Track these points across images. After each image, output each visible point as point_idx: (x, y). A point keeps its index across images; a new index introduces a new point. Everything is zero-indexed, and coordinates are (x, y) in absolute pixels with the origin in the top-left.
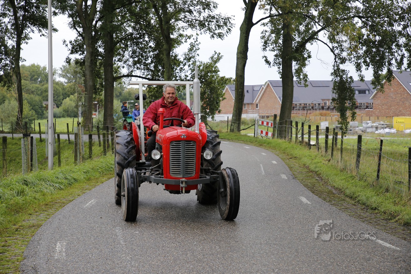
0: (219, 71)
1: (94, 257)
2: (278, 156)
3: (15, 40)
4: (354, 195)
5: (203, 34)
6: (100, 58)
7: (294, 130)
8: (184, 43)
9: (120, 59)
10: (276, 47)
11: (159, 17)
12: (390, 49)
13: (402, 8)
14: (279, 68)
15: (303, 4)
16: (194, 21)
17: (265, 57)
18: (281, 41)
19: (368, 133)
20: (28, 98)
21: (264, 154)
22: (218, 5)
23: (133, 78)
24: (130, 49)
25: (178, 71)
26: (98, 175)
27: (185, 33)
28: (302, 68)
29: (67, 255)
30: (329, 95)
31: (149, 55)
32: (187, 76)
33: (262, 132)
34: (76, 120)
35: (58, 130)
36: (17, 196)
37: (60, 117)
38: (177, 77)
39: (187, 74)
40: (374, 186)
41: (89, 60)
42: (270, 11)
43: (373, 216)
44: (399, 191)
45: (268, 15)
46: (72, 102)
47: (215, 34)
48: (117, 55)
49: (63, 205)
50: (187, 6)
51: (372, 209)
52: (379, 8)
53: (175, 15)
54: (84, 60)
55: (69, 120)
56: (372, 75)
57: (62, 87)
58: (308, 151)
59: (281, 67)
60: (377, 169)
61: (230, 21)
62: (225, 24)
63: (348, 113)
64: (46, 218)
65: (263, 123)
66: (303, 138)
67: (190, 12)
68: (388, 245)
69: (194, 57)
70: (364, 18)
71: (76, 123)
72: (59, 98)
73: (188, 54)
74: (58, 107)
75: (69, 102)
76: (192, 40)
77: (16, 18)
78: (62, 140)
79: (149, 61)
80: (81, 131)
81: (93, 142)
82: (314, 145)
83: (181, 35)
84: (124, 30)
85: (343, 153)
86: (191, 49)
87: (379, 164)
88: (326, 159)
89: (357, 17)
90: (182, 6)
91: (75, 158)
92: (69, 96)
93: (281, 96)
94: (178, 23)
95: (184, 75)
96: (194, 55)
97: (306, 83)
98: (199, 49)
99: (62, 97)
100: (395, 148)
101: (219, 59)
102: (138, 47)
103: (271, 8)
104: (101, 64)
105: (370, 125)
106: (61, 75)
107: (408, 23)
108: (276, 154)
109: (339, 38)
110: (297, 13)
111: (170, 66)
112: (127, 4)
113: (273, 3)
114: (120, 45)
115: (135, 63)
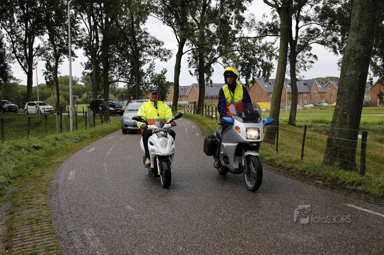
0: (166, 78)
1: (90, 179)
2: (196, 123)
3: (55, 62)
5: (157, 59)
6: (101, 71)
7: (204, 109)
8: (147, 63)
9: (112, 72)
10: (196, 66)
11: (133, 50)
12: (254, 67)
13: (259, 47)
14: (197, 77)
15: (209, 43)
16: (152, 52)
17: (190, 71)
20: (64, 94)
21: (188, 122)
22: (164, 43)
23: (119, 82)
24: (117, 67)
25: (144, 78)
26: (98, 135)
27: (147, 58)
28: (210, 77)
29: (75, 178)
31: (128, 70)
32: (149, 81)
33: (188, 111)
36: (52, 146)
37: (81, 104)
38: (143, 81)
39: (149, 80)
41: (95, 73)
45: (191, 49)
47: (163, 59)
48: (110, 70)
49: (76, 151)
50: (147, 44)
52: (248, 47)
53: (142, 48)
54: (92, 73)
55: (85, 105)
56: (245, 81)
57: (82, 88)
58: (212, 121)
61: (171, 52)
62: (169, 54)
64: (66, 158)
65: (189, 106)
66: (209, 114)
67: (149, 47)
70: (240, 51)
72: (80, 94)
73: (149, 69)
74: (80, 98)
75: (85, 95)
76: (151, 62)
77: (55, 51)
78: (79, 116)
80: (89, 111)
82: (214, 117)
83: (145, 59)
84: (114, 57)
86: (150, 67)
89: (237, 50)
90: (145, 44)
91: (85, 126)
92: (86, 93)
94: (143, 53)
95: (147, 81)
96: (152, 70)
97: (212, 85)
98: (154, 67)
99: (82, 93)
101: (165, 72)
102: (122, 66)
103: (192, 46)
104: (102, 75)
106: (81, 81)
107: (262, 54)
108: (195, 123)
109: (228, 61)
110: (206, 48)
111: (139, 76)
112: (115, 43)
113: (193, 42)
114: (112, 64)
115: (120, 75)
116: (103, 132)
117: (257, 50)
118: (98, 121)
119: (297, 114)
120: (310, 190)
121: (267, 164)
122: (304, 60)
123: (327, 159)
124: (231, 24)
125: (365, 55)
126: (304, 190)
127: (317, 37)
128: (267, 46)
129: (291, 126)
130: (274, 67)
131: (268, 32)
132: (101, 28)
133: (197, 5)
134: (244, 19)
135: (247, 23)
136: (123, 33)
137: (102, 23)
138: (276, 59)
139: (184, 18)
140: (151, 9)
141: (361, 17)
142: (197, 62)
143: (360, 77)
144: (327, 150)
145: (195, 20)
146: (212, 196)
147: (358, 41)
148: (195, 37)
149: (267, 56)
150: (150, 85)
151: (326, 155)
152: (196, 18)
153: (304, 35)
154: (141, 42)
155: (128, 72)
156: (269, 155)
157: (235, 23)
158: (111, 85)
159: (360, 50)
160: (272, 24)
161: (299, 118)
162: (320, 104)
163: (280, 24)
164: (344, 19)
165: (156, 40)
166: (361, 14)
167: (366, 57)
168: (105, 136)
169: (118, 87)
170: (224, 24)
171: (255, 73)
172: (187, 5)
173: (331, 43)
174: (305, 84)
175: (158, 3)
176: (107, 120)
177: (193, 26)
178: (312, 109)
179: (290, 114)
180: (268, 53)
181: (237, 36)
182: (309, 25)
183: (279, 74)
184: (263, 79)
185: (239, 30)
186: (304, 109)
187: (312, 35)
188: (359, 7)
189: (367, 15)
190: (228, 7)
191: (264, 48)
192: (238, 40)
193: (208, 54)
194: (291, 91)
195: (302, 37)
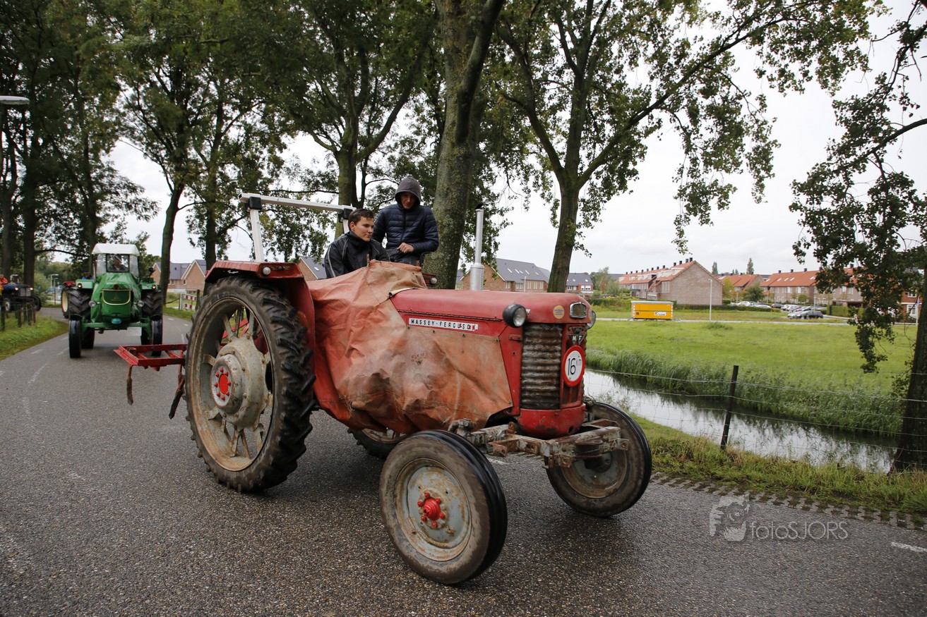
0: (146, 249)
5: (130, 215)
6: (19, 231)
8: (111, 222)
9: (41, 233)
10: (200, 230)
11: (85, 196)
12: (297, 239)
13: (307, 207)
14: (203, 249)
15: (224, 196)
16: (121, 202)
17: (190, 238)
18: (204, 226)
21: (186, 325)
22: (144, 190)
23: (56, 253)
24: (53, 225)
26: (10, 346)
27: (111, 213)
28: (224, 250)
31: (73, 231)
41: (7, 233)
42: (195, 199)
45: (192, 202)
47: (143, 216)
48: (39, 230)
50: (113, 188)
53: (102, 196)
59: (205, 248)
61: (157, 205)
62: (152, 207)
65: (187, 297)
67: (117, 194)
69: (121, 235)
73: (115, 232)
76: (119, 220)
79: (74, 237)
83: (108, 215)
84: (47, 206)
86: (118, 227)
90: (109, 188)
94: (104, 203)
96: (121, 233)
98: (125, 229)
101: (146, 238)
102: (62, 224)
103: (195, 197)
104: (21, 238)
107: (311, 219)
110: (220, 202)
112: (51, 182)
113: (198, 191)
114: (42, 220)
115: (58, 239)
116: (22, 342)
117: (303, 211)
118: (11, 321)
124: (262, 167)
125: (456, 232)
128: (318, 206)
130: (328, 239)
131: (321, 186)
132: (23, 154)
133: (205, 132)
134: (282, 162)
135: (288, 169)
136: (67, 167)
137: (25, 146)
138: (332, 227)
139: (182, 150)
140: (123, 130)
141: (450, 180)
142: (203, 223)
143: (449, 261)
145: (202, 156)
147: (446, 211)
148: (201, 183)
149: (319, 221)
152: (203, 152)
154: (102, 185)
155: (74, 235)
157: (268, 167)
158: (38, 258)
159: (449, 225)
160: (327, 175)
163: (338, 175)
164: (428, 178)
165: (130, 183)
166: (449, 174)
167: (457, 234)
168: (24, 349)
169: (54, 261)
170: (250, 168)
171: (300, 247)
172: (188, 131)
175: (136, 122)
176: (30, 318)
180: (321, 217)
182: (381, 181)
185: (274, 178)
188: (446, 164)
189: (458, 176)
190: (257, 142)
191: (316, 210)
193: (224, 212)
195: (371, 198)
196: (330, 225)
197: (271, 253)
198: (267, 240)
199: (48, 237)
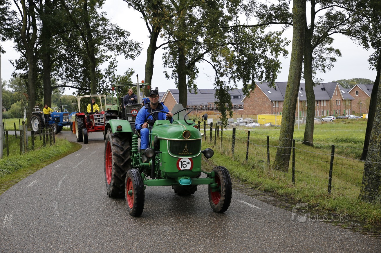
1: (35, 225)
4: (230, 171)
5: (120, 55)
6: (40, 72)
8: (105, 61)
9: (56, 73)
10: (174, 64)
11: (86, 42)
12: (254, 67)
13: (261, 38)
14: (176, 80)
15: (192, 34)
16: (113, 45)
17: (166, 72)
18: (177, 61)
19: (240, 126)
22: (130, 34)
23: (66, 87)
24: (64, 66)
25: (102, 82)
26: (39, 162)
27: (105, 55)
28: (193, 80)
29: (13, 224)
30: (213, 99)
31: (78, 70)
32: (109, 86)
34: (21, 120)
35: (7, 127)
37: (9, 118)
38: (101, 86)
39: (108, 84)
40: (244, 164)
41: (32, 74)
42: (169, 39)
43: (244, 186)
44: (261, 167)
45: (167, 41)
46: (19, 106)
47: (129, 56)
48: (53, 71)
49: (10, 186)
50: (107, 34)
51: (243, 181)
52: (245, 38)
53: (98, 41)
54: (27, 75)
55: (16, 120)
56: (243, 85)
57: (10, 95)
59: (178, 79)
60: (246, 152)
61: (140, 45)
62: (137, 49)
63: (227, 112)
67: (110, 38)
68: (253, 206)
69: (113, 72)
70: (235, 44)
71: (21, 122)
72: (8, 104)
73: (108, 70)
74: (7, 110)
75: (16, 106)
76: (111, 60)
78: (10, 135)
79: (79, 75)
80: (25, 128)
81: (35, 137)
83: (103, 56)
84: (59, 52)
85: (223, 141)
86: (110, 66)
87: (248, 149)
88: (211, 146)
89: (230, 43)
90: (103, 34)
91: (20, 149)
92: (16, 102)
93: (179, 100)
94: (100, 47)
95: (106, 85)
96: (113, 70)
97: (196, 91)
98: (116, 66)
99: (10, 102)
100: (259, 137)
101: (132, 73)
102: (70, 65)
103: (169, 37)
104: (41, 77)
105: (242, 120)
106: (9, 86)
107: (265, 49)
109: (219, 58)
110: (188, 40)
111: (94, 78)
112: (61, 32)
113: (171, 32)
114: (56, 63)
115: (68, 77)
116: (47, 158)
117: (258, 42)
118: (38, 141)
119: (315, 130)
120: (347, 237)
121: (281, 200)
122: (322, 57)
123: (365, 192)
124: (222, 7)
126: (337, 236)
127: (341, 24)
128: (271, 37)
129: (308, 147)
130: (281, 66)
131: (274, 19)
132: (40, 11)
135: (245, 6)
136: (72, 19)
137: (41, 4)
138: (284, 55)
142: (175, 59)
144: (365, 180)
145: (173, 2)
146: (211, 246)
148: (173, 25)
149: (272, 50)
150: (111, 92)
151: (363, 186)
153: (322, 21)
154: (98, 32)
155: (79, 73)
156: (282, 188)
157: (227, 7)
158: (52, 92)
160: (279, 8)
161: (317, 135)
162: (344, 117)
165: (119, 29)
168: (49, 164)
169: (64, 94)
171: (256, 74)
173: (359, 32)
174: (323, 89)
176: (52, 141)
177: (169, 11)
178: (334, 123)
179: (305, 129)
180: (273, 46)
181: (231, 24)
182: (330, 8)
183: (293, 76)
184: (267, 82)
185: (233, 15)
186: (323, 123)
187: (333, 21)
191: (268, 40)
192: (231, 29)
193: (192, 48)
194: (306, 99)
195: (320, 25)
196: (282, 52)
197: (232, 81)
198: (228, 69)
199: (60, 76)
